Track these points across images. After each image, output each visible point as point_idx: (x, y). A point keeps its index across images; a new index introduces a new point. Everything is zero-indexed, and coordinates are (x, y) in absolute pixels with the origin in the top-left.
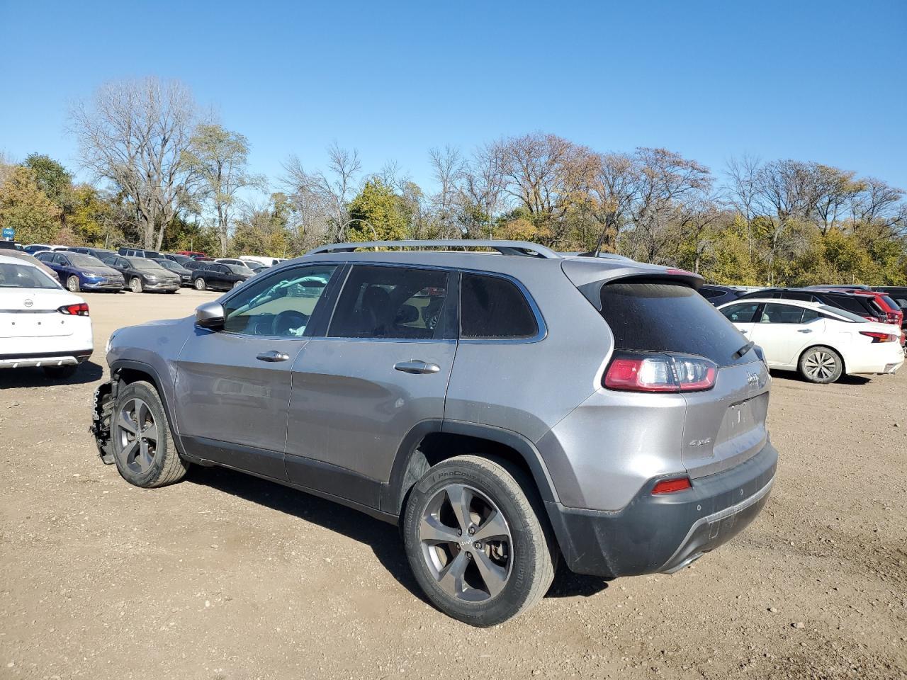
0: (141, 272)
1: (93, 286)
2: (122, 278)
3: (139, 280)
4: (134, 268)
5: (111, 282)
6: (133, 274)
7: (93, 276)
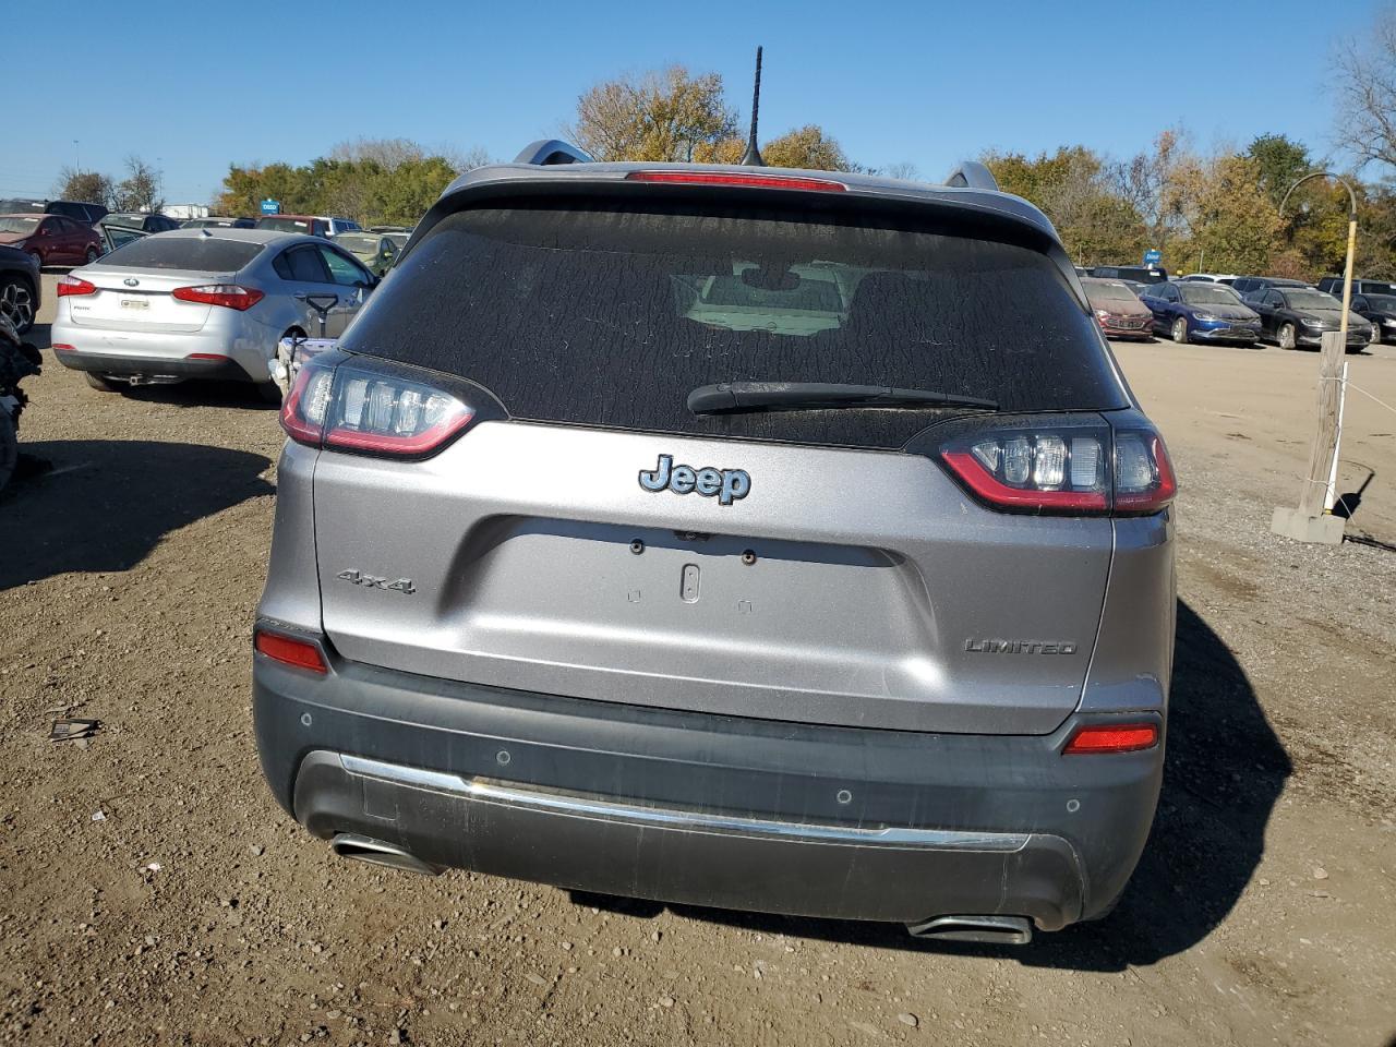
0: (1297, 315)
1: (1206, 335)
2: (1258, 323)
3: (1292, 328)
4: (1289, 308)
5: (1236, 330)
6: (1287, 318)
7: (1210, 320)
